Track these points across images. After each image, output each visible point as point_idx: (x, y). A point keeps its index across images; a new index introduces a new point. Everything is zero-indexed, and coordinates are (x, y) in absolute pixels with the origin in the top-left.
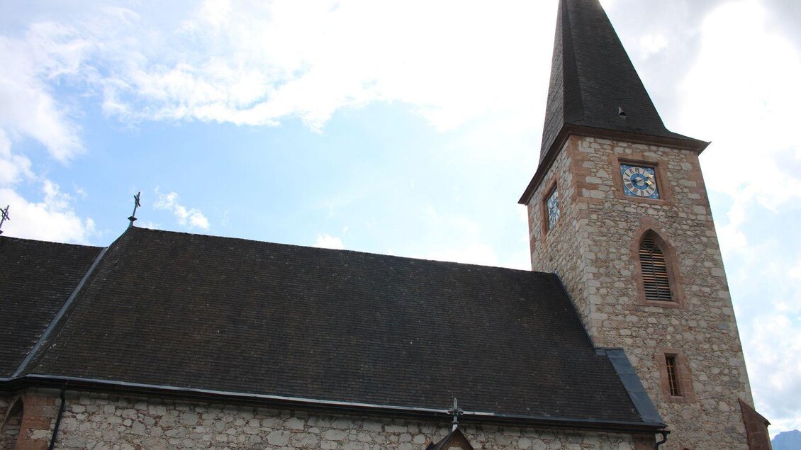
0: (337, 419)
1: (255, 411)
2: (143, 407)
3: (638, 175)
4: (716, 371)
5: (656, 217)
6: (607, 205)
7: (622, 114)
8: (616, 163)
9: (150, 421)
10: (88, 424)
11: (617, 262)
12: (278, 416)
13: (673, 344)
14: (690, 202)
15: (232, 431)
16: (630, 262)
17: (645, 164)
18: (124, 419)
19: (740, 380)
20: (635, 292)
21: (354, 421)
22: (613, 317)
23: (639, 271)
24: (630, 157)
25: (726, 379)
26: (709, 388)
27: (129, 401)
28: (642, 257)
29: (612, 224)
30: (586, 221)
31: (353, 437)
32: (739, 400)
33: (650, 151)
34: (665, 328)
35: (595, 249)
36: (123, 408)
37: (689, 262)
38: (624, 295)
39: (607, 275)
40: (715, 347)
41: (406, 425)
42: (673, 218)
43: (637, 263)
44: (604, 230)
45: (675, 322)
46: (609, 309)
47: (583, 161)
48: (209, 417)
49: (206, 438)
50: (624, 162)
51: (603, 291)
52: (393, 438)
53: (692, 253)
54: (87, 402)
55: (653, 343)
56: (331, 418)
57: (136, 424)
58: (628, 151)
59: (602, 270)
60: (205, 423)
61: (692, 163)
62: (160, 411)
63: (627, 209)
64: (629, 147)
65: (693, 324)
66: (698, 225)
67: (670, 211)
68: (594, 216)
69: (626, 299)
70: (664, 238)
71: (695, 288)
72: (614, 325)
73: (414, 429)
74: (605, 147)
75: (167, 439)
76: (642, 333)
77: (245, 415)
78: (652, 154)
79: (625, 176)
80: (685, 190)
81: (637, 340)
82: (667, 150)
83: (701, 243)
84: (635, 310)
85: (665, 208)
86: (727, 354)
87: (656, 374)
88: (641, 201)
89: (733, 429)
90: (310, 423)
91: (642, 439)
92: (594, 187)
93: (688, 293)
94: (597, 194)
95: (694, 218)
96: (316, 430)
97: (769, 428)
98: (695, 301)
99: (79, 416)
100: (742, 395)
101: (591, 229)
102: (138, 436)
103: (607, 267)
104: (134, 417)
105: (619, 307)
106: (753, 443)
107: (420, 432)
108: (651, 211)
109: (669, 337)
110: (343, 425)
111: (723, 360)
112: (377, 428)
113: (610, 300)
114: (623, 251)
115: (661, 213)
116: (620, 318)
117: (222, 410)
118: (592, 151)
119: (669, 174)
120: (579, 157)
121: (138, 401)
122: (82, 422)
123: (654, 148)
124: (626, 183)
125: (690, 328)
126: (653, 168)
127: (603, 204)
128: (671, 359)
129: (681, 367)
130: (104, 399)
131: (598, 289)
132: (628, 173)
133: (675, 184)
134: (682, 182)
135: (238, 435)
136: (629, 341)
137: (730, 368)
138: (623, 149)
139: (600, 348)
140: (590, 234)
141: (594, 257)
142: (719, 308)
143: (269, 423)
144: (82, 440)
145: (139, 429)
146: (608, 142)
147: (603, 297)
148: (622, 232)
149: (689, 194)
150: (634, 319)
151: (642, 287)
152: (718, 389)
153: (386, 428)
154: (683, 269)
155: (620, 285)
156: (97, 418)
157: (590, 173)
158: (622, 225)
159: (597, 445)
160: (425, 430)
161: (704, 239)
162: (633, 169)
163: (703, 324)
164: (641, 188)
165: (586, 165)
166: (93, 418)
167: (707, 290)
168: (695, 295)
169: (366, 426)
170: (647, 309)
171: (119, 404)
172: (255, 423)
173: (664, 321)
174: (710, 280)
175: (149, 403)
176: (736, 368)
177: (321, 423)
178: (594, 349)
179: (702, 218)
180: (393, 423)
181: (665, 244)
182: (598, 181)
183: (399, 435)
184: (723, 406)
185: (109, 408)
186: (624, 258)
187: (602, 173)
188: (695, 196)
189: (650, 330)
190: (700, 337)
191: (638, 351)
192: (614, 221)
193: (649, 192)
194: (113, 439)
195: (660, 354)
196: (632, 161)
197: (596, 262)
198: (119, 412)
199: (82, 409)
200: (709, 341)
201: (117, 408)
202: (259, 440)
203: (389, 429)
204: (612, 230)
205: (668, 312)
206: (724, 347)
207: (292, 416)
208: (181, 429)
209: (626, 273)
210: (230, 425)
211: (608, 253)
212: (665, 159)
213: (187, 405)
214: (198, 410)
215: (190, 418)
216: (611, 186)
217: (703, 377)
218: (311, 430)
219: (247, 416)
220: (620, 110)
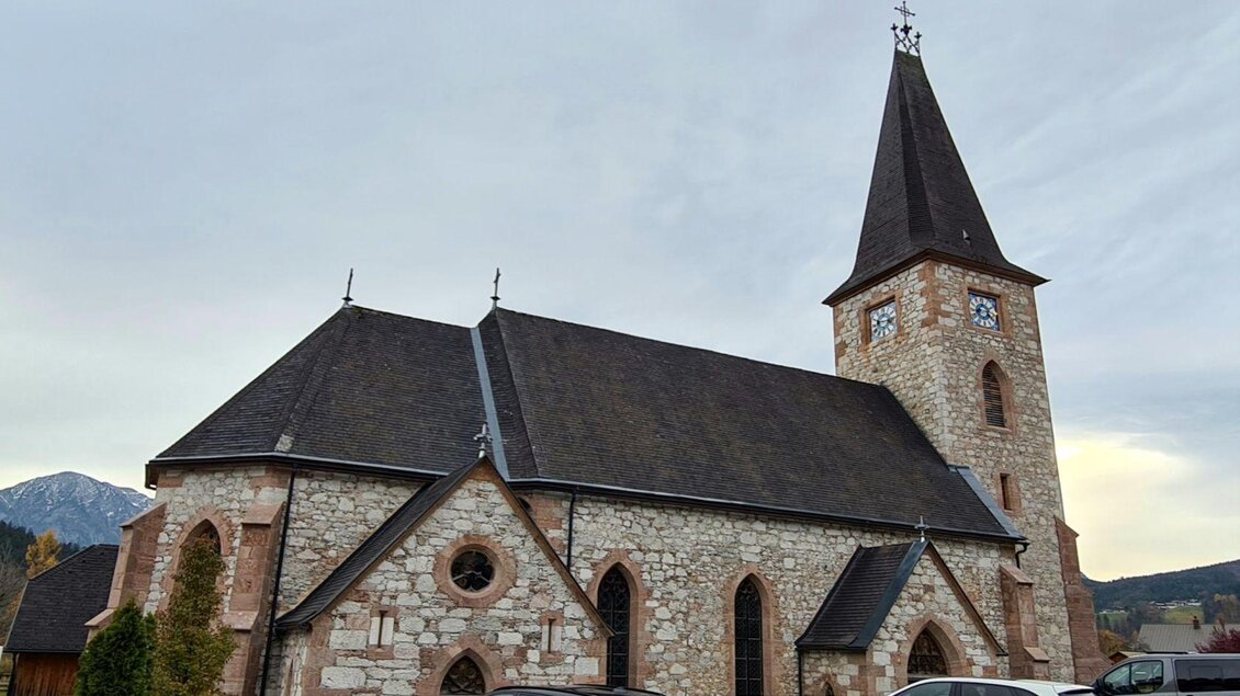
0: (790, 522)
1: (727, 514)
2: (637, 510)
3: (982, 305)
4: (1038, 491)
5: (997, 347)
6: (958, 333)
7: (967, 239)
8: (966, 292)
9: (645, 522)
10: (594, 525)
11: (965, 389)
12: (745, 519)
13: (1007, 466)
14: (1025, 337)
15: (712, 532)
16: (975, 389)
17: (989, 295)
18: (623, 520)
19: (1057, 500)
20: (979, 418)
21: (802, 524)
22: (961, 439)
23: (982, 398)
24: (978, 287)
25: (1046, 498)
26: (1033, 505)
27: (625, 504)
28: (985, 386)
29: (962, 352)
30: (941, 348)
31: (803, 539)
32: (1054, 517)
33: (995, 282)
34: (1001, 451)
35: (948, 375)
36: (621, 511)
37: (1021, 393)
38: (970, 419)
39: (957, 400)
40: (1039, 471)
41: (840, 529)
42: (1011, 350)
43: (981, 391)
44: (955, 357)
45: (1009, 447)
46: (958, 431)
47: (938, 287)
48: (693, 519)
49: (693, 537)
50: (973, 292)
51: (954, 415)
52: (832, 540)
53: (1024, 384)
54: (590, 505)
55: (992, 464)
56: (786, 522)
57: (634, 525)
58: (977, 281)
59: (953, 395)
60: (690, 524)
61: (1029, 298)
62: (652, 513)
63: (974, 339)
64: (977, 277)
65: (1022, 449)
66: (1030, 359)
67: (1009, 343)
68: (947, 344)
69: (971, 423)
70: (1003, 370)
71: (1025, 417)
72: (963, 446)
73: (847, 533)
74: (958, 275)
75: (661, 538)
76: (984, 454)
77: (720, 518)
78: (997, 286)
79: (971, 306)
80: (1022, 324)
81: (980, 460)
82: (1009, 283)
83: (1032, 376)
84: (979, 433)
85: (1005, 340)
86: (1047, 477)
87: (994, 491)
88: (984, 332)
89: (1049, 540)
90: (771, 526)
91: (1005, 548)
92: (947, 315)
93: (1020, 420)
94: (950, 322)
95: (1026, 351)
96: (776, 532)
97: (1078, 539)
98: (1025, 429)
99: (585, 517)
100: (1057, 513)
101: (945, 356)
102: (638, 536)
103: (957, 393)
104: (632, 519)
105: (966, 430)
106: (1064, 551)
107: (851, 536)
108: (993, 343)
109: (1004, 459)
110: (795, 528)
111: (1044, 482)
112: (819, 531)
113: (959, 423)
114: (970, 378)
115: (1002, 345)
116: (967, 439)
117: (702, 513)
118: (946, 278)
119: (1009, 307)
120: (936, 284)
121: (634, 504)
122: (589, 522)
123: (998, 280)
124: (972, 312)
125: (1021, 453)
126: (995, 300)
127: (954, 332)
128: (1004, 478)
129: (1011, 486)
130: (603, 502)
131: (950, 413)
132: (975, 302)
133: (1013, 317)
134: (1020, 316)
135: (717, 536)
136: (973, 461)
137: (1049, 489)
138: (972, 279)
139: (951, 466)
140: (944, 360)
141: (946, 383)
142: (1043, 436)
143: (740, 525)
144: (592, 539)
145: (637, 529)
146: (960, 270)
147: (954, 420)
148: (970, 361)
149: (1025, 330)
150: (978, 442)
151: (984, 413)
152: (1040, 506)
153: (827, 531)
154: (1017, 400)
155: (967, 410)
156: (601, 519)
157: (945, 300)
158: (970, 354)
159: (975, 551)
160: (854, 534)
161: (1035, 373)
162: (978, 298)
163: (1030, 449)
164: (984, 318)
165: (942, 292)
166: (597, 519)
167: (1034, 419)
168: (1025, 423)
169: (813, 529)
170: (988, 434)
171: (617, 507)
172: (728, 525)
173: (1001, 445)
174: (1037, 410)
175: (642, 507)
176: (1054, 490)
177: (779, 526)
178: (947, 467)
179: (1034, 353)
180: (831, 527)
181: (1003, 375)
182: (951, 309)
183: (836, 537)
184: (1043, 521)
185: (610, 511)
186: (971, 385)
187: (954, 302)
188: (1030, 331)
189: (990, 452)
190: (1028, 461)
191: (980, 470)
192: (964, 350)
193: (990, 323)
194: (618, 538)
195: (997, 474)
196: (979, 291)
197: (948, 387)
198: (618, 514)
199: (586, 511)
200: (1033, 464)
201: (616, 510)
202: (733, 540)
203: (829, 532)
204: (962, 358)
205: (1004, 437)
206: (1046, 471)
207: (757, 519)
208: (672, 530)
209: (971, 399)
210: (710, 527)
211: (959, 380)
212: (1007, 292)
213: (673, 508)
214: (683, 513)
215: (677, 520)
216: (961, 315)
217: (1029, 496)
218: (771, 532)
219: (723, 519)
220: (965, 235)
